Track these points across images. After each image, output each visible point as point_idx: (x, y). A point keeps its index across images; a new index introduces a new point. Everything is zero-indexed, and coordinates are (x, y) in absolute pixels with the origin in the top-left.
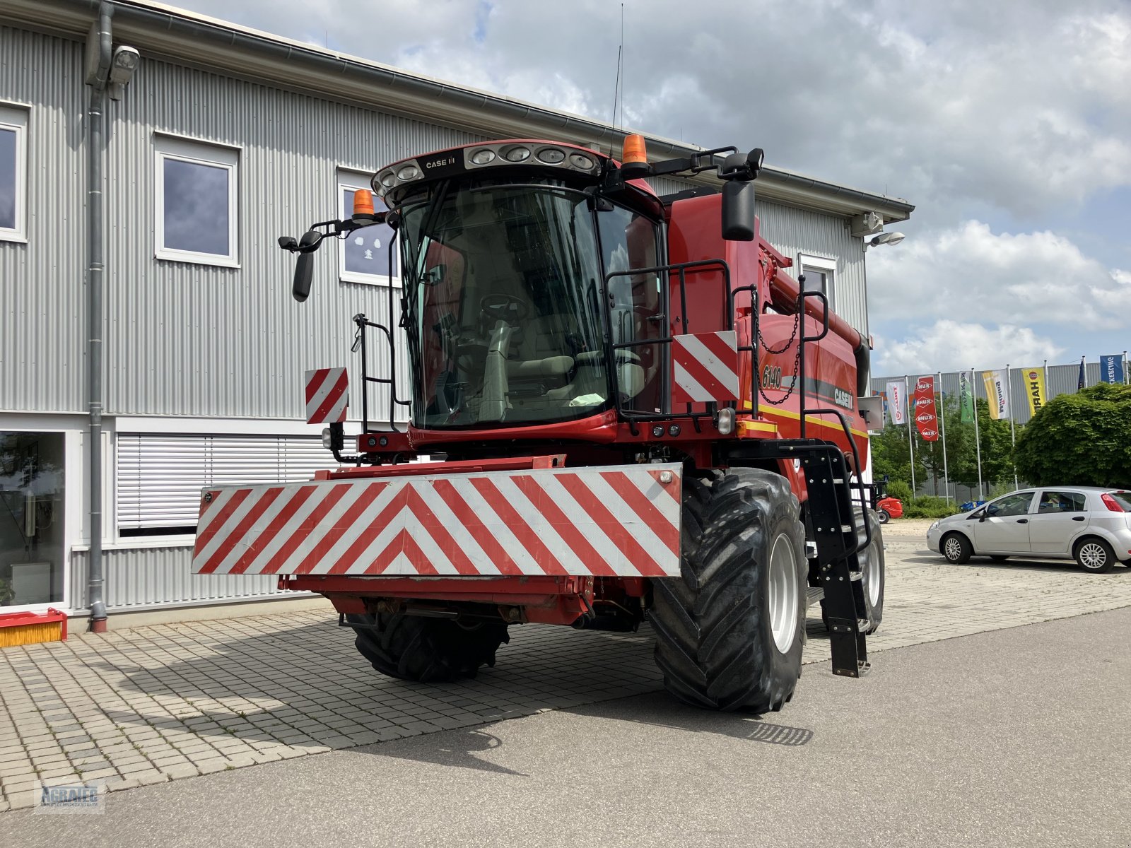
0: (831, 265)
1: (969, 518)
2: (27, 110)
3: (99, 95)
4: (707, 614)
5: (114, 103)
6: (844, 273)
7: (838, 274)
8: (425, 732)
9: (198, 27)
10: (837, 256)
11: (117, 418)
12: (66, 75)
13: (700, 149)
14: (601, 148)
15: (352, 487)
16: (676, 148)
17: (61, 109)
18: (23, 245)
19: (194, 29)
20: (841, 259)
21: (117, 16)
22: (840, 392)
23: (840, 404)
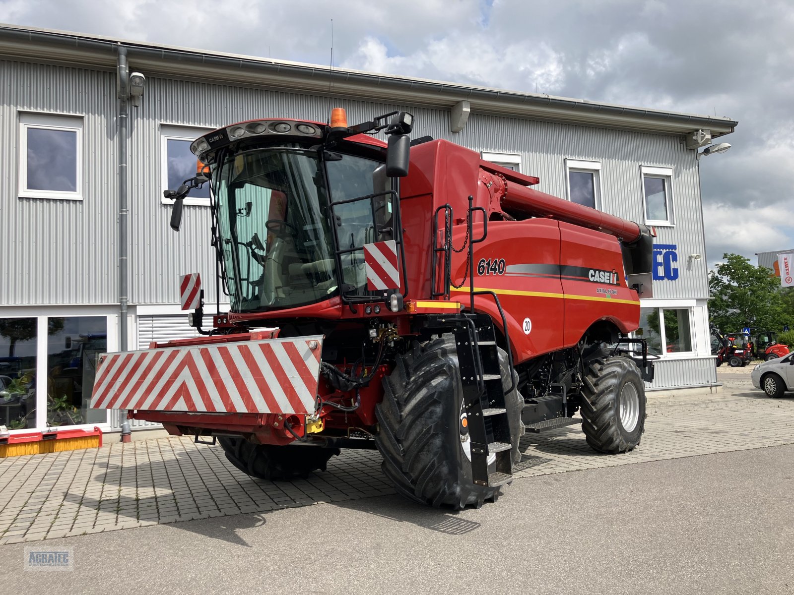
0: (669, 172)
1: (782, 362)
2: (82, 118)
3: (125, 104)
4: (406, 438)
5: (136, 108)
6: (680, 178)
7: (675, 178)
8: (227, 514)
9: (180, 55)
10: (674, 165)
11: (137, 306)
12: (106, 94)
13: (548, 96)
14: (470, 104)
15: (164, 353)
16: (528, 98)
17: (103, 116)
18: (82, 201)
19: (178, 57)
20: (677, 167)
21: (129, 54)
22: (597, 272)
23: (597, 282)
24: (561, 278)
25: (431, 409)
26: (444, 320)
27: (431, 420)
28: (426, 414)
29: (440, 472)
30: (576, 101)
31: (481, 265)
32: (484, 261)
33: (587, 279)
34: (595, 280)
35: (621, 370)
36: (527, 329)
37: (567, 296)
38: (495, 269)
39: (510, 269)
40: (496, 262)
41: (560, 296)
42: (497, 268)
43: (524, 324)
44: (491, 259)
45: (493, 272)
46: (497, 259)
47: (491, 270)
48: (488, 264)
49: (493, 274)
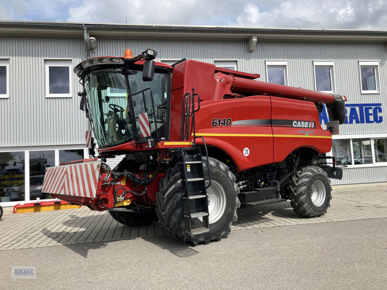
0: (377, 64)
2: (71, 60)
3: (89, 52)
4: (166, 209)
5: (94, 53)
7: (381, 67)
9: (111, 27)
10: (380, 59)
12: (81, 48)
13: (300, 29)
14: (257, 36)
16: (289, 31)
17: (80, 58)
19: (110, 28)
20: (382, 61)
21: (88, 29)
22: (299, 122)
23: (299, 127)
24: (271, 126)
25: (176, 195)
26: (173, 151)
27: (175, 200)
28: (174, 197)
29: (181, 226)
30: (317, 30)
31: (214, 122)
32: (217, 120)
33: (292, 126)
34: (297, 126)
35: (312, 174)
36: (246, 153)
37: (275, 136)
38: (224, 124)
39: (234, 123)
40: (225, 120)
41: (271, 136)
42: (226, 123)
43: (244, 151)
44: (221, 119)
45: (223, 125)
46: (226, 118)
47: (221, 124)
48: (219, 121)
49: (223, 126)
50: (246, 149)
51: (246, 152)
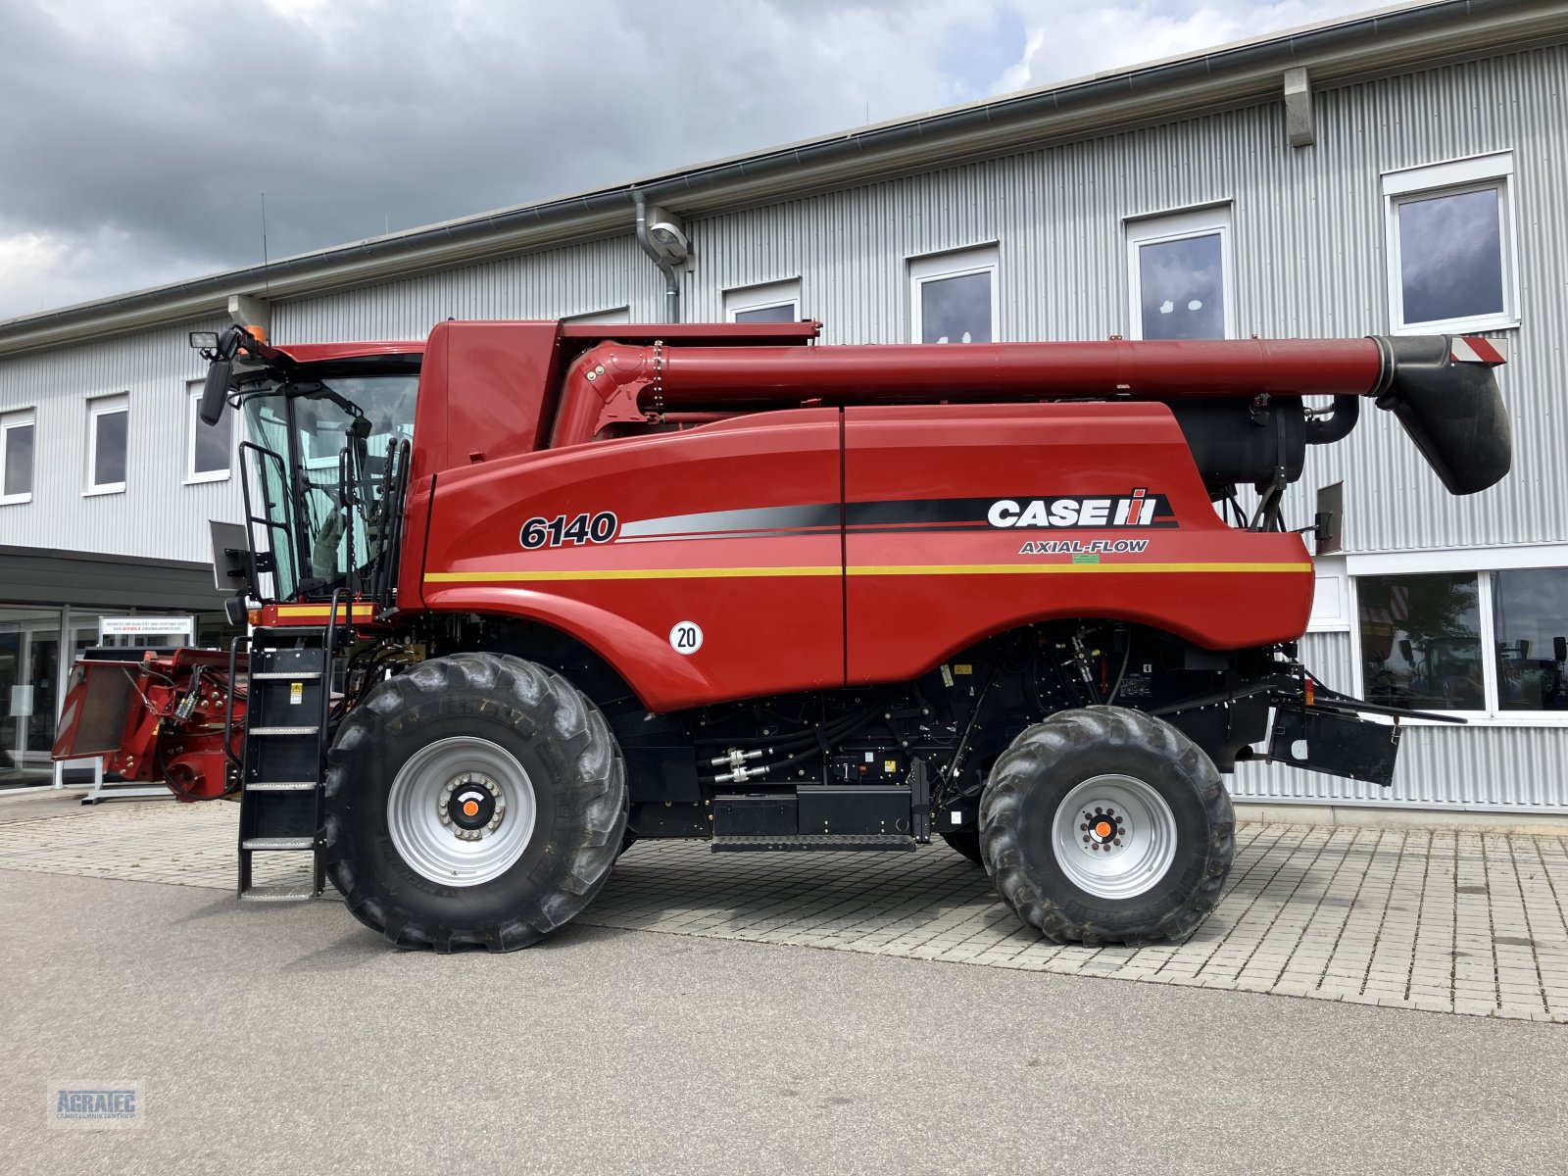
3: (669, 275)
5: (688, 274)
9: (709, 175)
14: (1308, 71)
17: (652, 297)
21: (650, 199)
22: (1037, 505)
23: (1032, 528)
24: (844, 533)
31: (531, 529)
32: (541, 522)
33: (984, 523)
34: (1022, 524)
36: (684, 642)
37: (856, 570)
38: (581, 534)
39: (629, 529)
40: (583, 520)
42: (588, 530)
43: (675, 636)
44: (565, 516)
45: (576, 538)
46: (588, 515)
47: (565, 537)
48: (557, 527)
49: (575, 543)
50: (687, 625)
51: (685, 638)
